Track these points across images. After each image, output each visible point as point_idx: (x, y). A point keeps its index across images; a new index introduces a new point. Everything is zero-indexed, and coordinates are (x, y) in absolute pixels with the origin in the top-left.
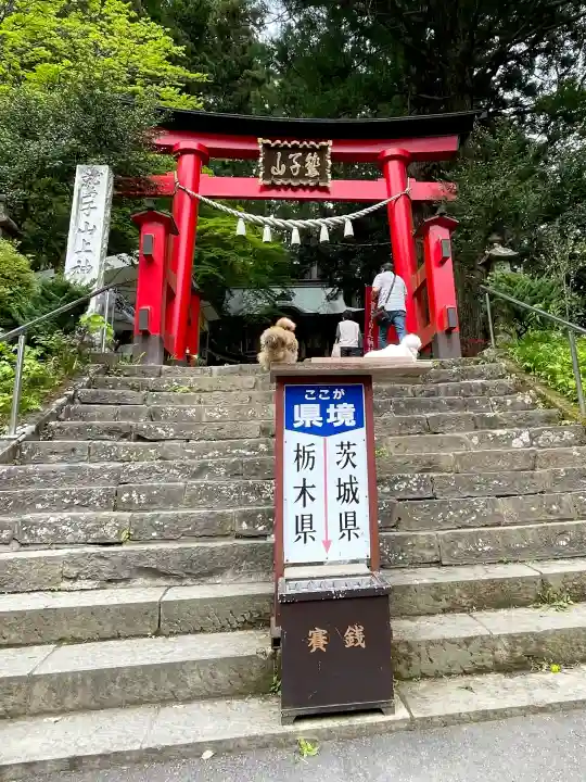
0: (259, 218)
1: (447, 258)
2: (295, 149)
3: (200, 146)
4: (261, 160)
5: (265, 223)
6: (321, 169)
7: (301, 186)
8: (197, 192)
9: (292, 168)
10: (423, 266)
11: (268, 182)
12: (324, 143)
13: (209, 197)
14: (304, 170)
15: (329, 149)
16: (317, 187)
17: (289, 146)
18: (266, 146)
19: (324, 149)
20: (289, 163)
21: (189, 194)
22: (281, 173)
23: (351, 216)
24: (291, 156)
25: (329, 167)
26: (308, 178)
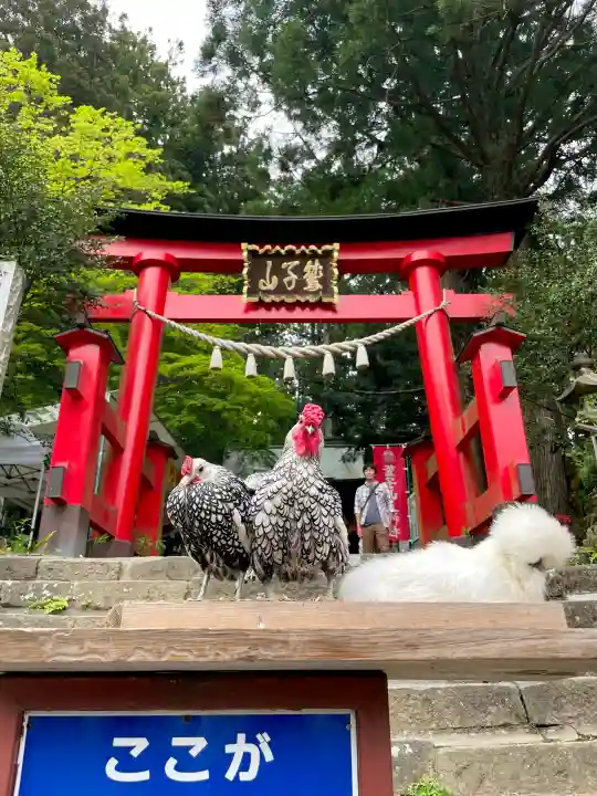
0: (242, 346)
1: (511, 389)
2: (291, 255)
3: (167, 255)
4: (245, 271)
5: (249, 351)
6: (324, 281)
7: (298, 304)
8: (161, 313)
9: (286, 280)
10: (474, 402)
11: (256, 299)
12: (328, 247)
13: (177, 321)
14: (301, 284)
15: (336, 254)
16: (320, 305)
17: (283, 252)
18: (253, 253)
19: (328, 254)
20: (282, 274)
21: (150, 316)
22: (271, 287)
23: (365, 340)
24: (284, 265)
25: (336, 277)
26: (307, 293)
